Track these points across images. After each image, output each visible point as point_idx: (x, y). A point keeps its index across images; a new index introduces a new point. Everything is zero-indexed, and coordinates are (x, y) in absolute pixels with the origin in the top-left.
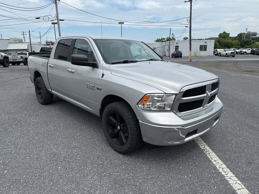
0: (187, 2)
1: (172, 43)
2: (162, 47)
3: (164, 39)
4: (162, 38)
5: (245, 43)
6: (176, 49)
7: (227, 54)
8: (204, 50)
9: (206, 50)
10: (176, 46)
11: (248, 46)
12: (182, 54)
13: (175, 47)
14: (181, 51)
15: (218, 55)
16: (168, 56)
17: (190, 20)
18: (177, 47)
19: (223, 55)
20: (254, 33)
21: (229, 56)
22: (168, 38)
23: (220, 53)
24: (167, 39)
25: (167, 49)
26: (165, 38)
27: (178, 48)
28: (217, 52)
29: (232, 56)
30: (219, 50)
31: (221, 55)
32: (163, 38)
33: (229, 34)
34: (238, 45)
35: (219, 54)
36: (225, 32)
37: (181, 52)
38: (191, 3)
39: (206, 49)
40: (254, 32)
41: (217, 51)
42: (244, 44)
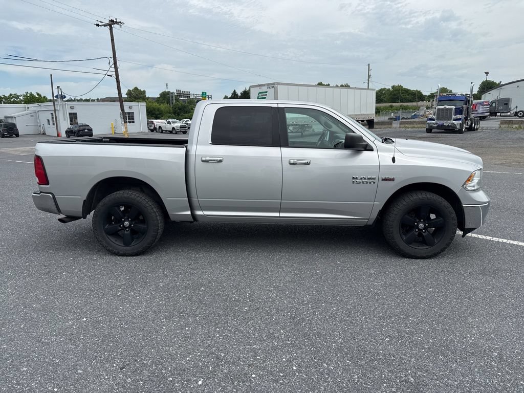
0: (101, 26)
1: (61, 106)
2: (31, 115)
3: (18, 96)
4: (11, 95)
5: (180, 109)
6: (71, 121)
7: (173, 128)
8: (130, 122)
9: (133, 122)
10: (70, 114)
11: (186, 115)
12: (92, 130)
13: (68, 116)
14: (88, 124)
15: (157, 132)
16: (56, 136)
17: (115, 63)
18: (73, 117)
19: (166, 131)
20: (186, 93)
21: (179, 132)
22: (28, 95)
23: (160, 127)
24: (25, 96)
25: (48, 120)
26: (18, 94)
27: (76, 118)
28: (153, 125)
29: (182, 133)
30: (157, 122)
31: (162, 131)
32: (15, 95)
33: (144, 92)
34: (170, 113)
35: (158, 128)
36: (136, 89)
37: (88, 126)
38: (110, 29)
39: (133, 119)
40: (186, 91)
41: (153, 123)
42: (179, 111)
